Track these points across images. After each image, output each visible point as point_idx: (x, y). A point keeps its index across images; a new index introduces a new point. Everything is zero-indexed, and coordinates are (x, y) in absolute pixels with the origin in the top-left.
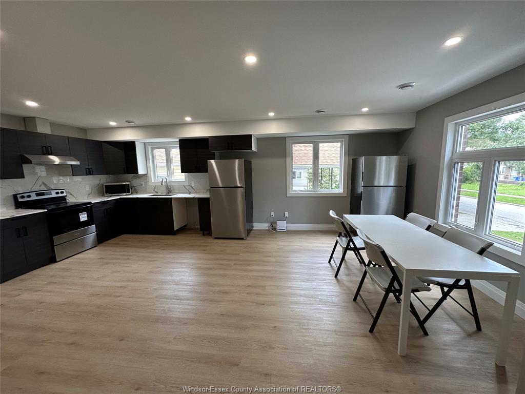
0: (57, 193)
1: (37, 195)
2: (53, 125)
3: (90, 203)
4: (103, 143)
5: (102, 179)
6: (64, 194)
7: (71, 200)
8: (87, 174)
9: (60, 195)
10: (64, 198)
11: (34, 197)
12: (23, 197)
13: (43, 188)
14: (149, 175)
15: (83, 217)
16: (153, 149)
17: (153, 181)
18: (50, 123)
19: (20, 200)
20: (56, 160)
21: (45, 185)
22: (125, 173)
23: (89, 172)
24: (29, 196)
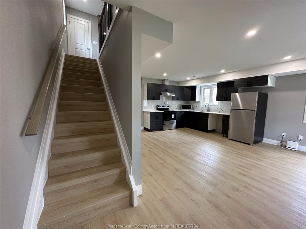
0: (167, 106)
1: (162, 106)
2: (170, 81)
3: (176, 111)
4: (184, 87)
5: (181, 103)
6: (169, 107)
7: (171, 110)
8: (177, 100)
9: (168, 107)
10: (168, 108)
11: (161, 107)
12: (159, 106)
13: (164, 104)
14: (200, 102)
15: (173, 116)
16: (204, 89)
17: (202, 105)
18: (169, 81)
19: (158, 107)
20: (169, 94)
21: (165, 103)
22: (190, 100)
23: (178, 99)
24: (160, 106)
